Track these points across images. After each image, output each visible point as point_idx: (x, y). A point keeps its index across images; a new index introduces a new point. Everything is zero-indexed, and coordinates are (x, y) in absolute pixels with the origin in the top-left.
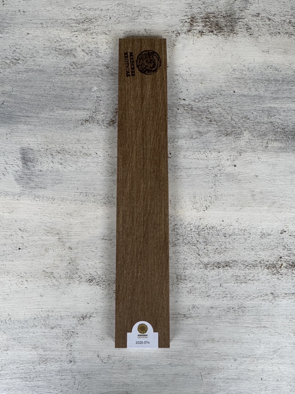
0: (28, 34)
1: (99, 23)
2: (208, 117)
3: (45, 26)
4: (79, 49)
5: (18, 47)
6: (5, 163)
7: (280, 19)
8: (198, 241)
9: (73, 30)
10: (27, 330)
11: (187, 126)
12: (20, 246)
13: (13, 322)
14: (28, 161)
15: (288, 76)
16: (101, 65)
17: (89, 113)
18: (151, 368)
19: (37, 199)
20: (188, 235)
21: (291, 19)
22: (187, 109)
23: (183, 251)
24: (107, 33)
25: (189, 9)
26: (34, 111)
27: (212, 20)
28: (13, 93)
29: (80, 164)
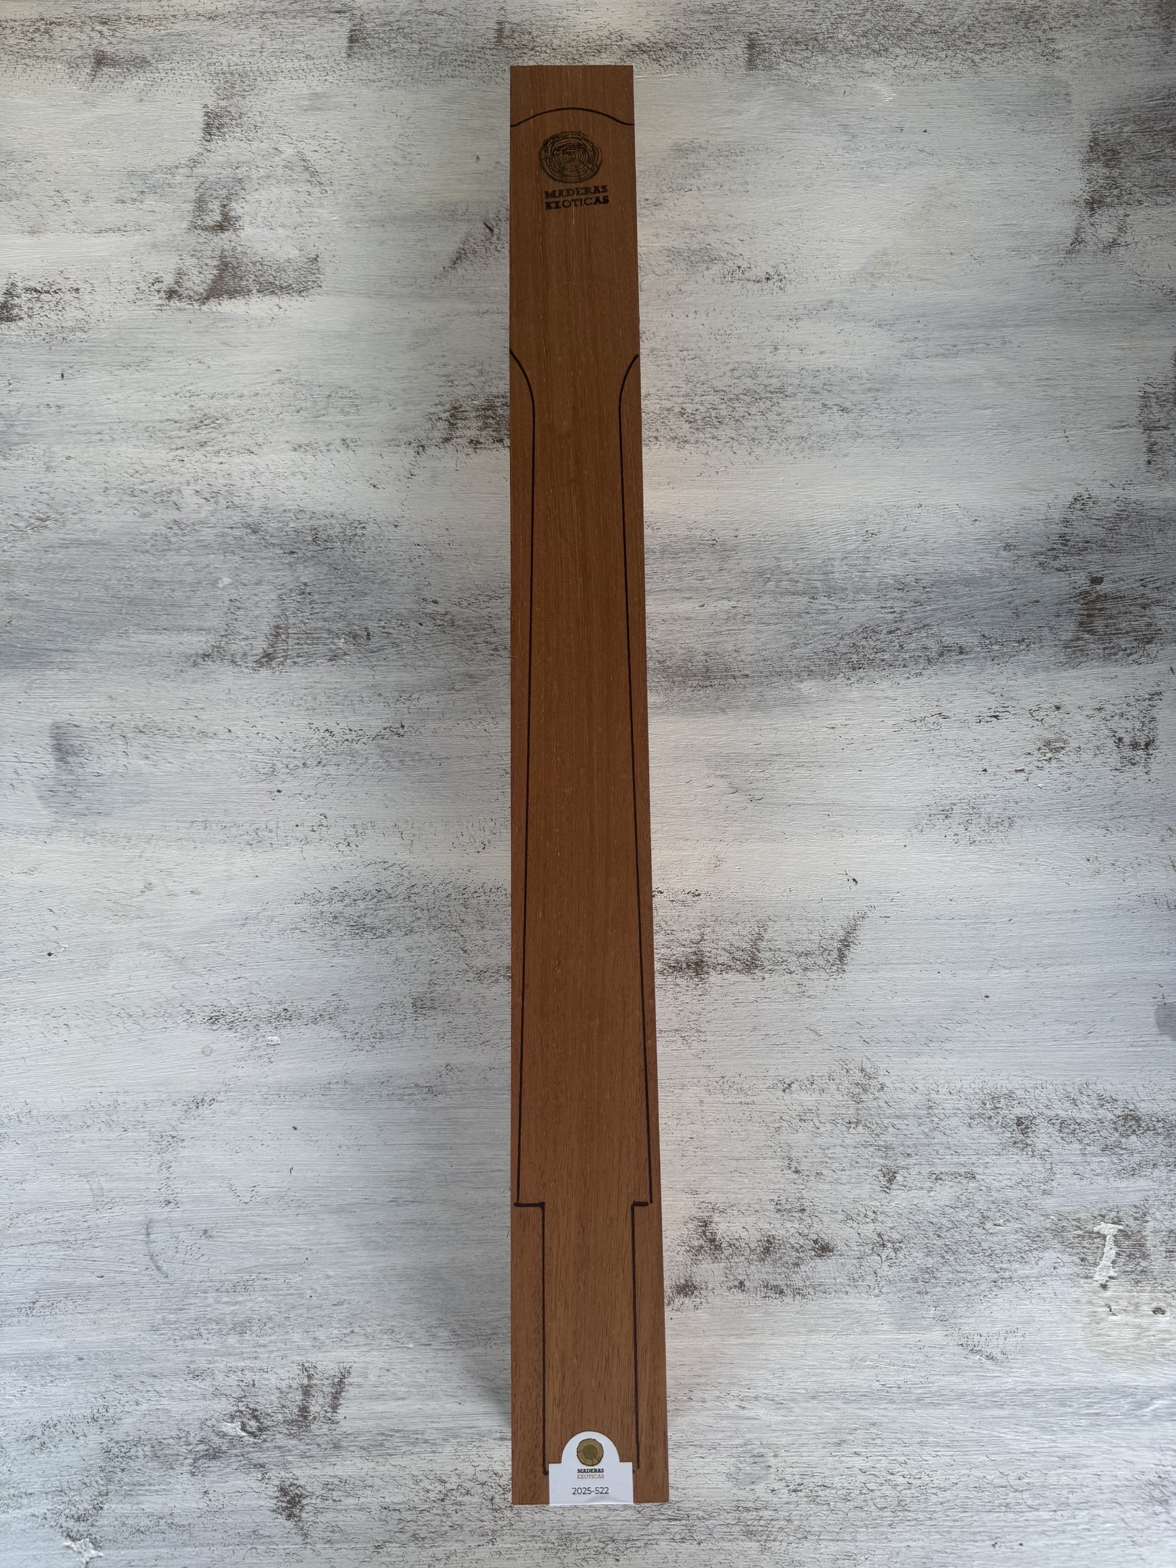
0: (69, 458)
1: (233, 427)
2: (489, 639)
3: (106, 437)
4: (187, 491)
5: (45, 490)
6: (16, 760)
7: (658, 406)
8: (463, 921)
9: (174, 447)
10: (67, 1136)
11: (441, 663)
12: (51, 947)
13: (35, 1119)
14: (68, 753)
15: (674, 539)
16: (239, 525)
17: (212, 639)
18: (350, 1212)
19: (91, 840)
20: (442, 909)
21: (684, 406)
22: (442, 623)
23: (428, 943)
24: (253, 450)
25: (448, 389)
26: (83, 637)
27: (501, 412)
28: (32, 598)
29: (189, 757)
